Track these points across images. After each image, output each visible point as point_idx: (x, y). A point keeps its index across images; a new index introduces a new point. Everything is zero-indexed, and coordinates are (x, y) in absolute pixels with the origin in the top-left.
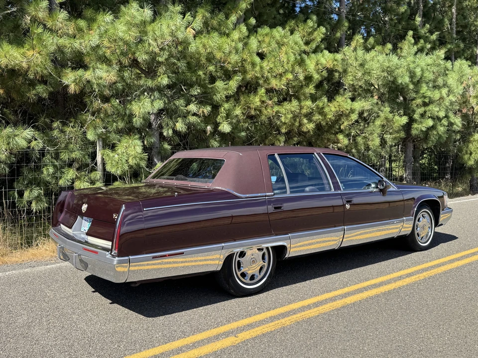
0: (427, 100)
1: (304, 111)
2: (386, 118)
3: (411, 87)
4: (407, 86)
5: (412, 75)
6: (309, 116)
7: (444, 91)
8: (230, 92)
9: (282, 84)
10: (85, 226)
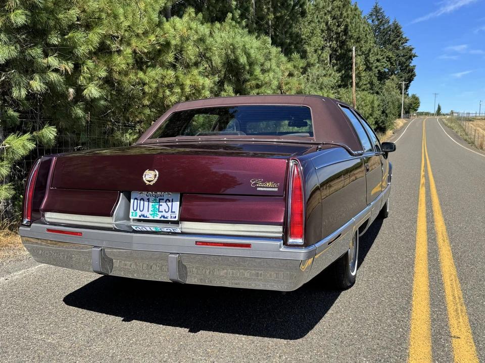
0: (260, 83)
1: (166, 81)
3: (247, 68)
4: (244, 67)
5: (248, 56)
6: (170, 87)
7: (271, 74)
8: (90, 47)
9: (144, 47)
10: (141, 210)
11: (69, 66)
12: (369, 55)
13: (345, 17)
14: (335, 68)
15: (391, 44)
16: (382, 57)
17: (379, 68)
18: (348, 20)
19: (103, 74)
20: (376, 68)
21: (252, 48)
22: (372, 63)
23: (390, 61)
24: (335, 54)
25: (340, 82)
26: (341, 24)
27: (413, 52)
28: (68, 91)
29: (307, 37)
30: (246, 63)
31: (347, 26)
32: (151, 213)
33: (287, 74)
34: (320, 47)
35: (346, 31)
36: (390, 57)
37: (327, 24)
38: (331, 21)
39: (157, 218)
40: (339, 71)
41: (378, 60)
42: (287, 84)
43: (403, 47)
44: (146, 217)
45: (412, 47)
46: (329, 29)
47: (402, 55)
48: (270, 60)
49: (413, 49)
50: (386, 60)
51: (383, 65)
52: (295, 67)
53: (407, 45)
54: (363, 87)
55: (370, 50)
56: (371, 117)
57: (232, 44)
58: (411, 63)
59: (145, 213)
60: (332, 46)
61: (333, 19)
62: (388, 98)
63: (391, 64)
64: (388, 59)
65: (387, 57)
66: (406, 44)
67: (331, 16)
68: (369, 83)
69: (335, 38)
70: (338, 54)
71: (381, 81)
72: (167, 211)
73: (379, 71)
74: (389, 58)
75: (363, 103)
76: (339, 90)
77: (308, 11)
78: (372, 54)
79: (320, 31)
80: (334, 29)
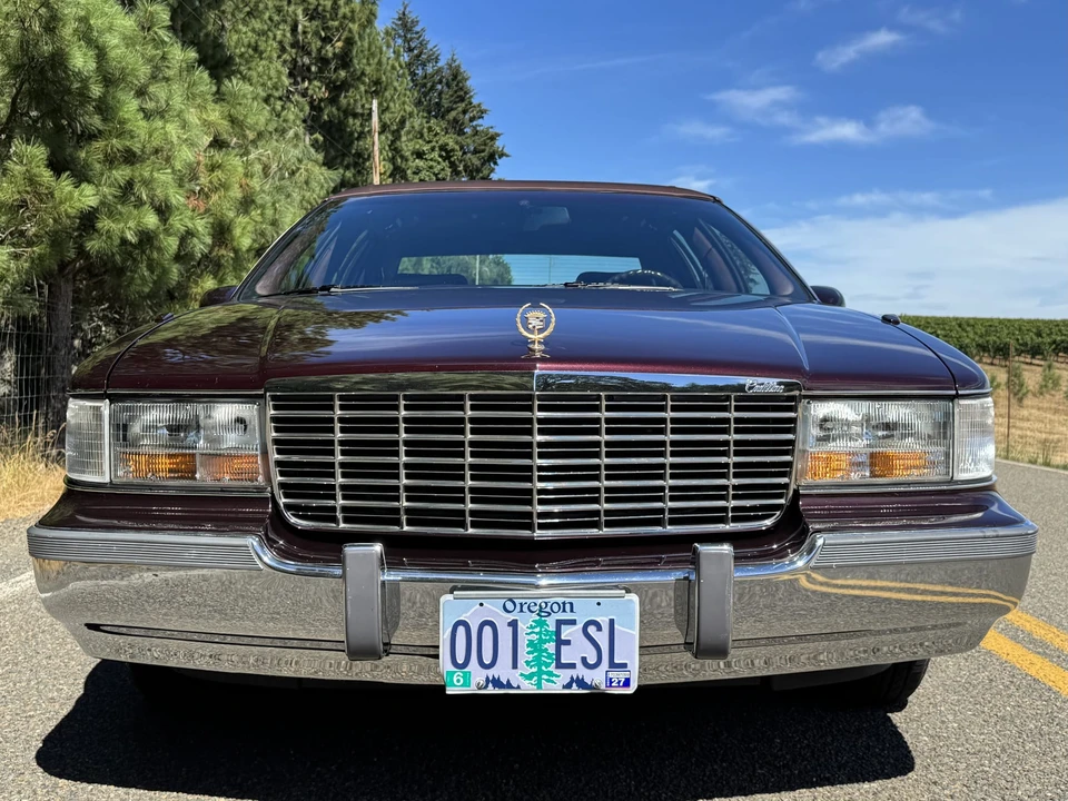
2: (32, 181)
3: (97, 89)
12: (400, 136)
13: (344, 17)
15: (443, 117)
16: (429, 147)
18: (355, 27)
20: (415, 170)
22: (407, 160)
23: (449, 159)
26: (334, 35)
27: (499, 144)
29: (240, 56)
30: (94, 73)
31: (349, 42)
33: (208, 138)
34: (277, 90)
35: (344, 60)
36: (449, 148)
37: (294, 29)
38: (307, 24)
41: (419, 155)
43: (475, 128)
45: (497, 130)
46: (300, 45)
47: (472, 148)
49: (498, 135)
50: (440, 156)
51: (431, 167)
52: (232, 120)
53: (483, 124)
55: (402, 122)
58: (492, 170)
60: (309, 92)
61: (311, 20)
63: (452, 166)
64: (444, 154)
65: (442, 149)
66: (480, 121)
67: (305, 11)
69: (316, 73)
70: (324, 117)
74: (446, 150)
78: (408, 133)
79: (275, 45)
80: (316, 44)
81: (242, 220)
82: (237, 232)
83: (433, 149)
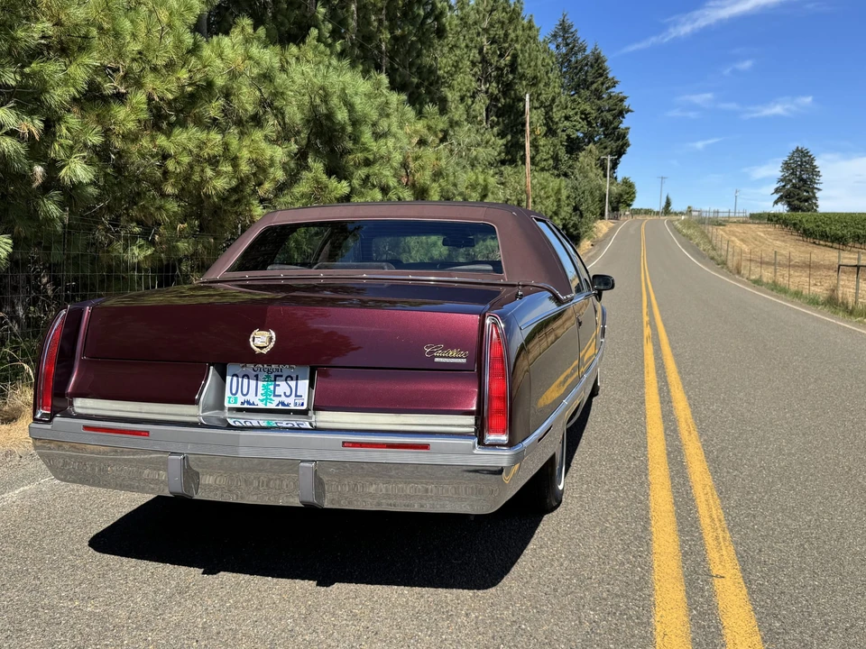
0: (371, 157)
1: (206, 153)
2: (317, 181)
3: (349, 129)
4: (343, 129)
5: (350, 107)
6: (213, 162)
7: (391, 142)
8: (72, 90)
9: (166, 89)
10: (245, 392)
11: (34, 126)
12: (552, 109)
13: (512, 41)
14: (495, 129)
15: (588, 89)
16: (573, 112)
17: (569, 132)
18: (518, 46)
19: (96, 139)
20: (563, 131)
21: (356, 94)
22: (557, 123)
23: (586, 119)
24: (495, 106)
25: (503, 154)
26: (506, 52)
27: (626, 103)
28: (32, 170)
29: (447, 73)
30: (347, 121)
31: (515, 57)
32: (262, 398)
33: (415, 140)
34: (469, 91)
35: (513, 66)
36: (587, 112)
37: (481, 51)
38: (489, 47)
39: (272, 406)
40: (502, 135)
41: (567, 118)
42: (417, 158)
43: (609, 94)
44: (253, 404)
45: (624, 95)
46: (484, 61)
47: (607, 108)
48: (388, 116)
49: (626, 98)
50: (581, 118)
51: (574, 126)
52: (429, 128)
53: (615, 91)
54: (543, 164)
55: (553, 100)
56: (556, 218)
57: (323, 88)
58: (621, 122)
59: (251, 398)
60: (490, 91)
61: (491, 44)
62: (584, 185)
63: (589, 124)
64: (583, 116)
65: (582, 113)
66: (613, 89)
67: (488, 39)
68: (552, 157)
69: (495, 77)
70: (500, 105)
71: (571, 154)
72: (288, 394)
73: (568, 136)
74: (586, 115)
75: (542, 193)
76: (502, 168)
77: (448, 28)
78: (558, 106)
79: (469, 63)
80: (494, 60)
81: (435, 185)
82: (432, 193)
83: (576, 114)
